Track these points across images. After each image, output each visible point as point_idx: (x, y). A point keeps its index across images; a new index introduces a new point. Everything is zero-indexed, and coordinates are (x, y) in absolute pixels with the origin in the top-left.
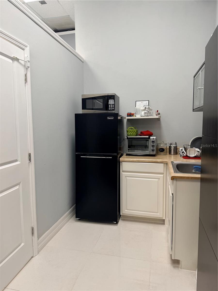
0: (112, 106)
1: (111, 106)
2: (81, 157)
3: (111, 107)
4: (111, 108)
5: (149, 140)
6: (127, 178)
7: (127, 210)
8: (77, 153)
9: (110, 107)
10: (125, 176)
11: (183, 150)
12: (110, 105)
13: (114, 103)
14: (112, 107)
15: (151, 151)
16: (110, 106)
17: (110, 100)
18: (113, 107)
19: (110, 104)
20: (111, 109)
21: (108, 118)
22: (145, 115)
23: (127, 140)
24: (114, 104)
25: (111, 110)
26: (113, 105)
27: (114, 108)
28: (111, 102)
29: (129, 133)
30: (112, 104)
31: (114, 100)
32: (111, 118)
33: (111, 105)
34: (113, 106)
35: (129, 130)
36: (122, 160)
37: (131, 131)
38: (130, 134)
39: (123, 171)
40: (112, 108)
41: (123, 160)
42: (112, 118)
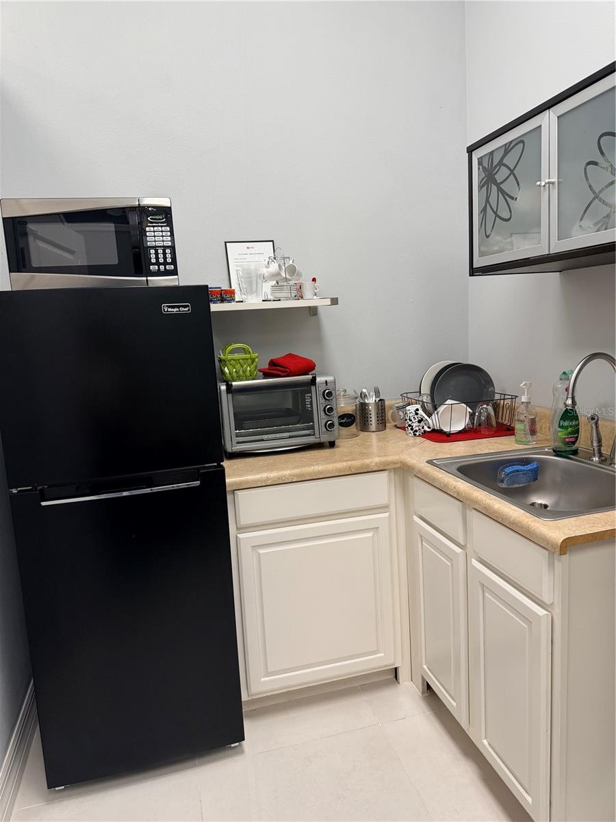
0: (164, 254)
1: (161, 256)
2: (44, 504)
3: (161, 260)
4: (158, 263)
5: (313, 388)
6: (261, 551)
7: (268, 674)
8: (14, 491)
9: (153, 261)
10: (252, 547)
11: (421, 412)
12: (152, 251)
13: (170, 244)
14: (165, 258)
15: (324, 429)
16: (153, 256)
17: (152, 229)
18: (169, 260)
19: (155, 248)
20: (162, 268)
21: (166, 309)
22: (278, 295)
23: (230, 396)
24: (173, 248)
25: (159, 273)
26: (168, 251)
27: (174, 262)
28: (155, 236)
29: (230, 367)
30: (165, 248)
31: (168, 229)
32: (178, 307)
33: (160, 251)
34: (169, 256)
35: (230, 357)
36: (236, 483)
37: (237, 361)
38: (234, 374)
39: (240, 529)
40: (165, 263)
41: (241, 483)
42: (185, 307)
